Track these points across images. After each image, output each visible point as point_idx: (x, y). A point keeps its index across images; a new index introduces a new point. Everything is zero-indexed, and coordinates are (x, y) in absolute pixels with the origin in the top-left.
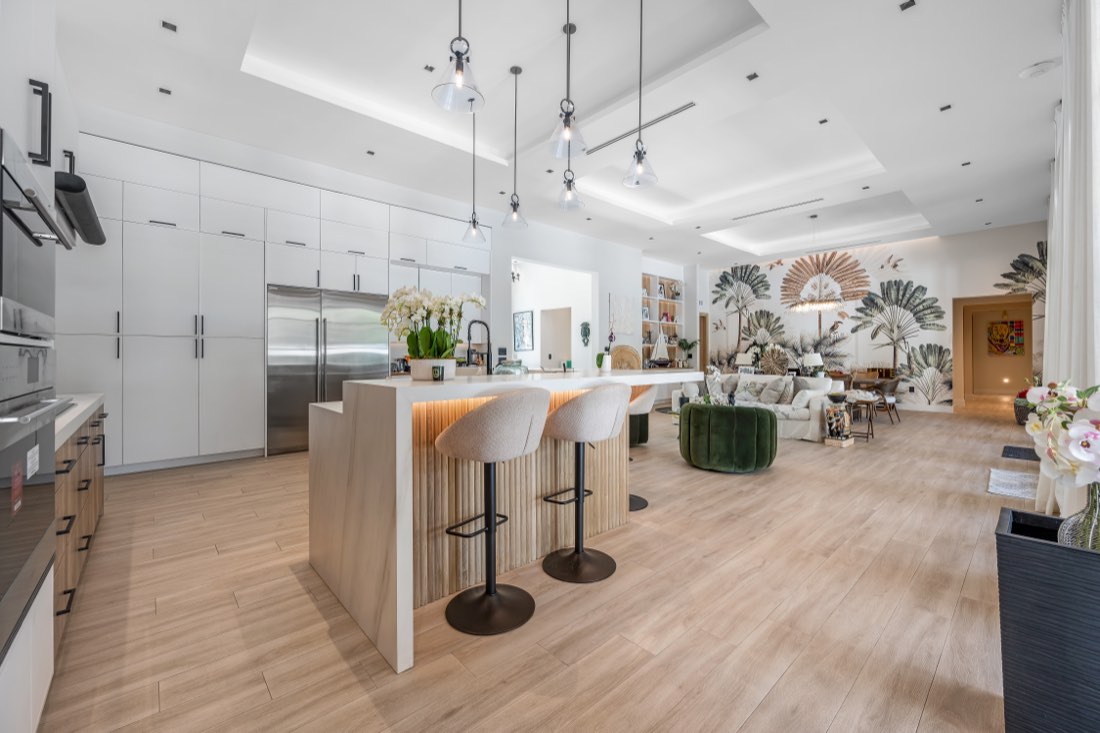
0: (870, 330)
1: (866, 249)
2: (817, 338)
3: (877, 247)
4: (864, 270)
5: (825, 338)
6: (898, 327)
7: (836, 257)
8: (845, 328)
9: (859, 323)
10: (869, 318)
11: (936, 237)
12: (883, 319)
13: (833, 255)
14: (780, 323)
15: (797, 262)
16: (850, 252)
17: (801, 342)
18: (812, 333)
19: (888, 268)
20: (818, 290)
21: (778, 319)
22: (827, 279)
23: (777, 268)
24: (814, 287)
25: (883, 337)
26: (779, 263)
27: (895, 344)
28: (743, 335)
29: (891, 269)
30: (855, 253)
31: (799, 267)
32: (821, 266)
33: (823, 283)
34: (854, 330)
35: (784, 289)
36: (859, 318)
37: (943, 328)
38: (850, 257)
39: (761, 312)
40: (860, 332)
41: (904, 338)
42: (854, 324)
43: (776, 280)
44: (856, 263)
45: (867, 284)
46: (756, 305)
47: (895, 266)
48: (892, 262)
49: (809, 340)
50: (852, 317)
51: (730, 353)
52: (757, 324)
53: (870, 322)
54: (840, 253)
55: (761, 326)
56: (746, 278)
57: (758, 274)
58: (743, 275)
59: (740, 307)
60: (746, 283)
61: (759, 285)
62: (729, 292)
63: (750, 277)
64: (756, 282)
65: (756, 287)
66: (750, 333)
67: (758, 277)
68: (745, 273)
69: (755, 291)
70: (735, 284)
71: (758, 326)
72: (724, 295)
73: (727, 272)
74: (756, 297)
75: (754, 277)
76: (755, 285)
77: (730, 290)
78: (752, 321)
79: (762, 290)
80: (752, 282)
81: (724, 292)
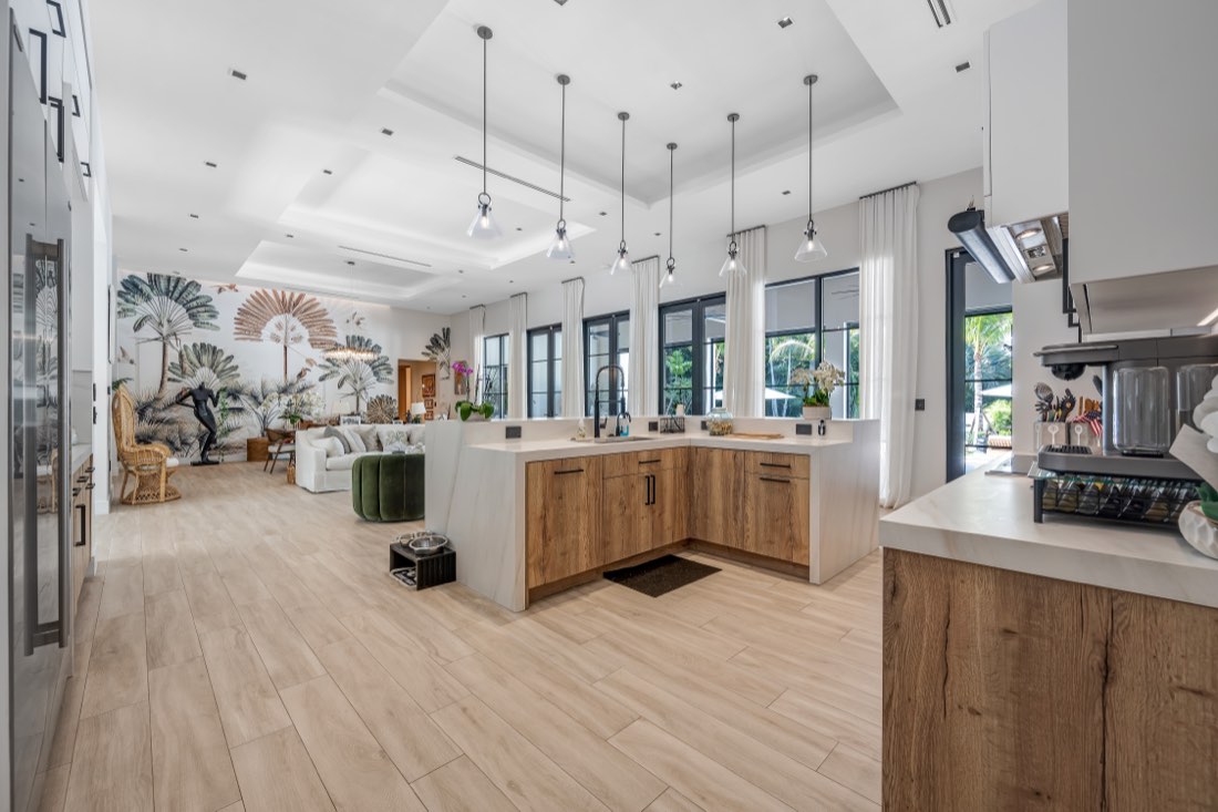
0: (337, 379)
1: (334, 300)
2: (283, 384)
3: (344, 302)
4: (331, 321)
5: (291, 385)
6: (361, 379)
7: (304, 300)
8: (313, 376)
9: (327, 372)
10: (336, 368)
11: (387, 307)
12: (347, 369)
13: (301, 297)
14: (233, 363)
15: (257, 293)
16: (319, 299)
17: (263, 388)
18: (275, 377)
19: (353, 323)
20: (283, 332)
21: (230, 358)
22: (294, 321)
23: (228, 293)
24: (279, 326)
25: (348, 388)
26: (232, 287)
27: (357, 393)
28: (169, 375)
29: (355, 325)
30: (324, 302)
31: (260, 300)
32: (289, 306)
33: (290, 326)
34: (322, 379)
35: (239, 322)
36: (327, 367)
37: (391, 382)
38: (318, 304)
39: (203, 345)
40: (328, 381)
41: (365, 389)
42: (322, 372)
43: (228, 308)
44: (324, 312)
45: (334, 335)
46: (192, 336)
47: (358, 323)
48: (356, 319)
49: (271, 386)
50: (320, 366)
51: (144, 400)
52: (195, 361)
53: (337, 372)
54: (308, 297)
55: (202, 365)
56: (176, 294)
57: (198, 294)
58: (171, 289)
59: (165, 334)
60: (176, 301)
61: (199, 309)
62: (143, 308)
63: (184, 295)
64: (195, 303)
65: (195, 311)
66: (184, 373)
67: (198, 298)
68: (175, 287)
69: (192, 316)
70: (156, 298)
71: (198, 365)
72: (132, 310)
73: (138, 278)
74: (195, 324)
75: (191, 297)
76: (193, 308)
77: (145, 304)
78: (188, 356)
79: (204, 317)
80: (188, 302)
81: (130, 306)
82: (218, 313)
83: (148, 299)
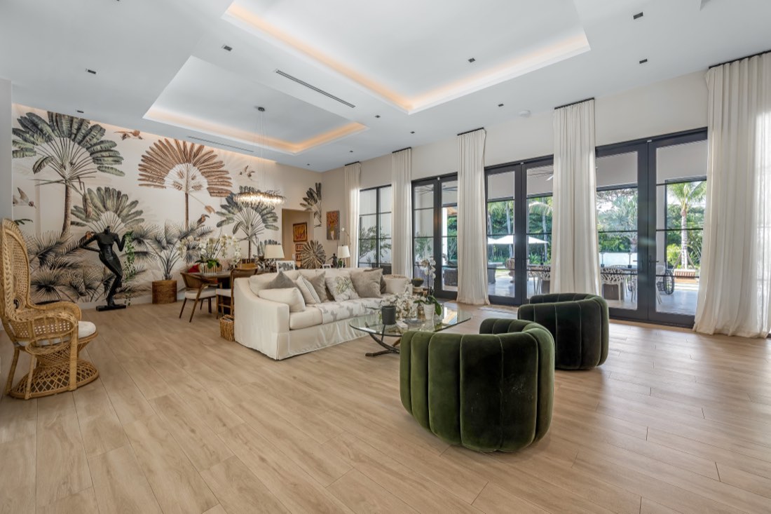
0: (232, 226)
1: (229, 153)
2: (184, 229)
3: (238, 155)
4: (227, 172)
5: (193, 230)
6: (252, 225)
7: (204, 152)
8: (212, 221)
9: (224, 218)
10: (231, 215)
11: (273, 162)
12: (240, 216)
13: (201, 148)
14: (138, 208)
15: (160, 141)
16: (216, 151)
17: (166, 231)
18: (177, 222)
19: (245, 175)
20: (185, 179)
21: (135, 203)
22: (195, 171)
23: (132, 140)
24: (181, 175)
25: (241, 233)
26: (136, 134)
27: (249, 238)
28: (72, 218)
29: (247, 177)
30: (221, 153)
31: (162, 148)
32: (189, 156)
33: (191, 175)
34: (219, 225)
35: (143, 168)
36: (223, 214)
37: (276, 228)
38: (215, 156)
39: (107, 190)
40: (225, 227)
41: (255, 235)
42: (219, 219)
43: (132, 154)
44: (221, 164)
45: (229, 185)
46: (96, 180)
47: (250, 176)
48: (247, 173)
49: (174, 231)
50: (218, 213)
51: (45, 243)
52: (100, 205)
53: (232, 219)
54: (207, 149)
55: (106, 209)
56: (79, 137)
57: (103, 138)
58: (75, 131)
59: (67, 177)
60: (79, 144)
61: (104, 154)
62: (43, 149)
63: (87, 138)
64: (98, 147)
65: (99, 155)
66: (88, 216)
67: (102, 142)
68: (78, 129)
69: (96, 160)
70: (57, 139)
71: (102, 208)
72: (31, 150)
73: (37, 117)
74: (99, 168)
75: (95, 141)
76: (97, 152)
77: (45, 145)
78: (92, 199)
79: (108, 162)
80: (92, 146)
81: (29, 145)
82: (122, 158)
83: (49, 139)
